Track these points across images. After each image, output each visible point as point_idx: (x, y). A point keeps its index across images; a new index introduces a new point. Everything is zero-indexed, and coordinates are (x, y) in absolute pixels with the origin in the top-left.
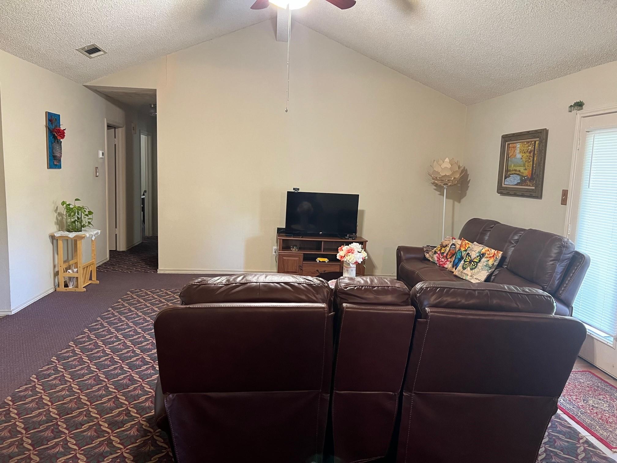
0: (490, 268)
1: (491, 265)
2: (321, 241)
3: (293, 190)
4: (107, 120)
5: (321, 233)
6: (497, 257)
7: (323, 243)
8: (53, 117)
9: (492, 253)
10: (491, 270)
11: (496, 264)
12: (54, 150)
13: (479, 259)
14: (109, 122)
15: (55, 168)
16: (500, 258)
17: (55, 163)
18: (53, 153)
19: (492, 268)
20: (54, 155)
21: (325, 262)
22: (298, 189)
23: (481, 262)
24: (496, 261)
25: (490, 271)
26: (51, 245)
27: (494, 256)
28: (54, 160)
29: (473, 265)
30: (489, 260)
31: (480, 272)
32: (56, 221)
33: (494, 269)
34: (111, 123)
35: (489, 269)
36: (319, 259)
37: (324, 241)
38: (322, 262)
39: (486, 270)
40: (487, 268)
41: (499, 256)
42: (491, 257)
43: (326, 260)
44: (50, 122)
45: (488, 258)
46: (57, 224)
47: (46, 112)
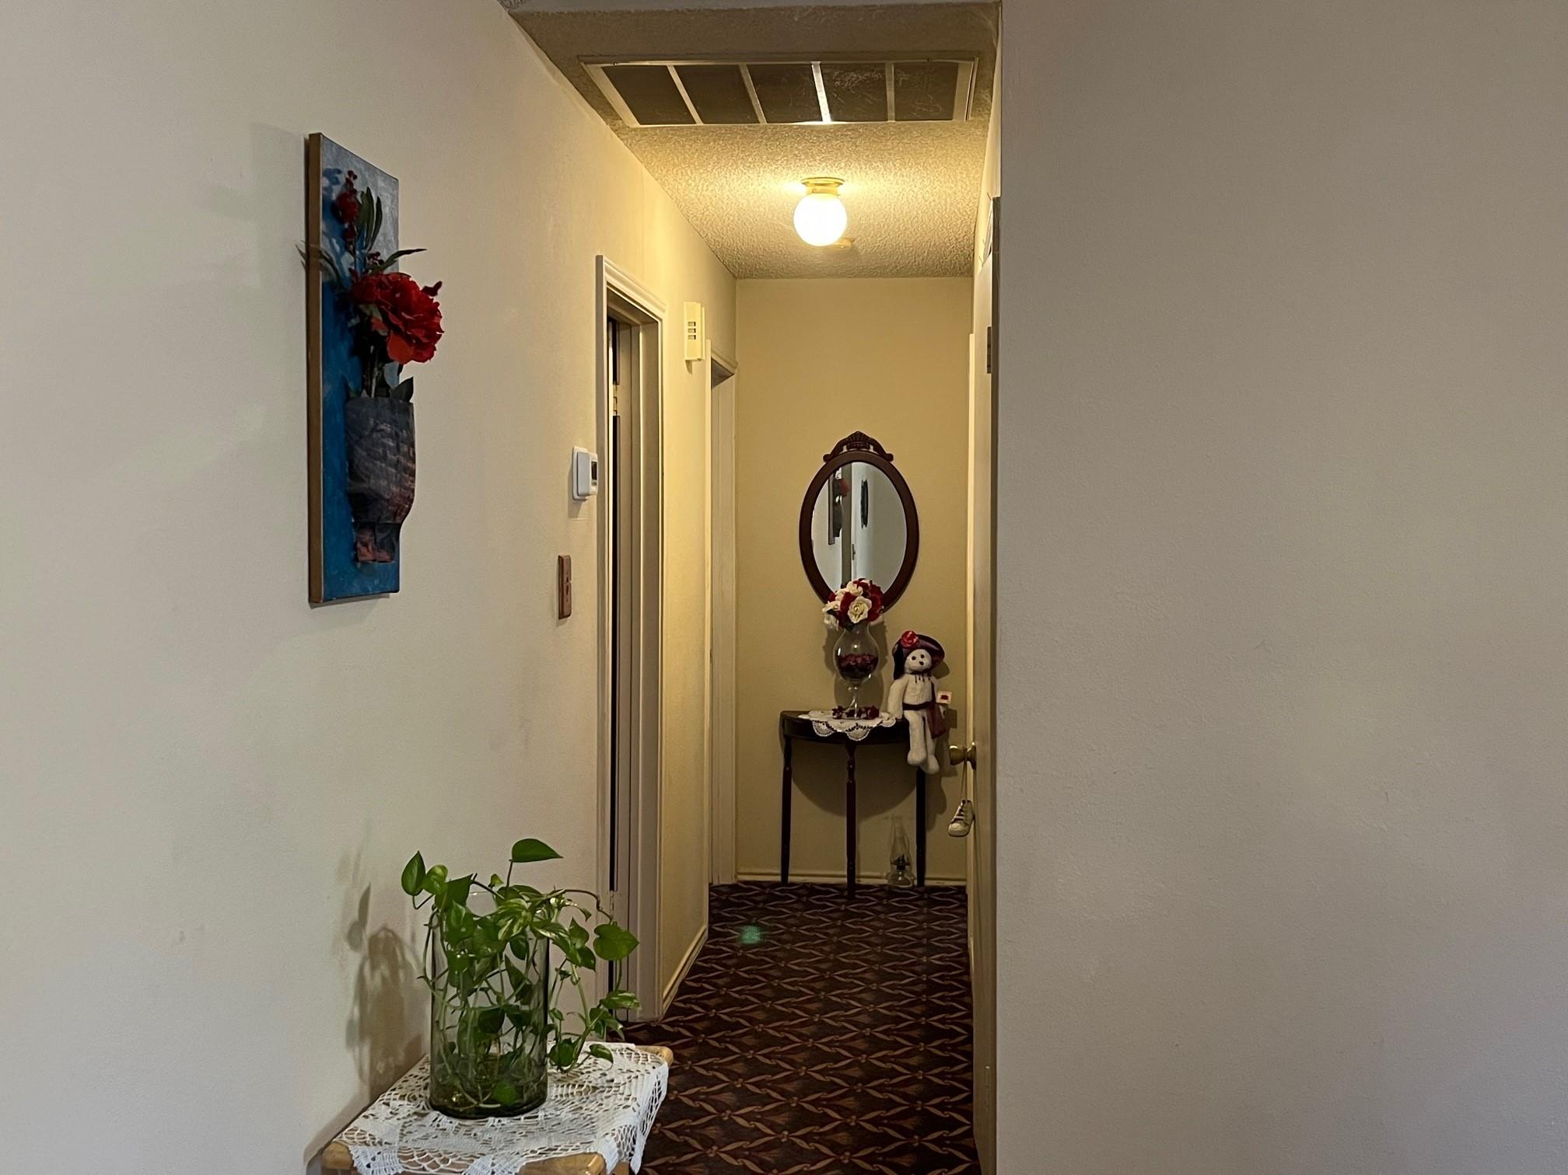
12: (361, 452)
15: (364, 593)
18: (354, 474)
28: (360, 526)
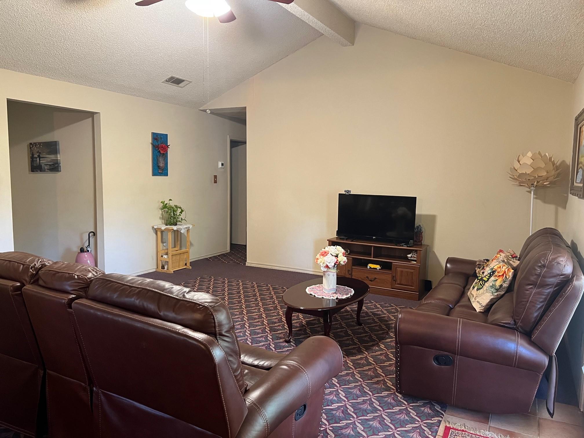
0: (496, 289)
1: (498, 287)
2: (371, 246)
3: (345, 192)
4: (229, 137)
5: (375, 237)
6: (507, 277)
7: (373, 248)
8: (158, 136)
9: (502, 271)
10: (498, 293)
11: (505, 285)
12: (158, 162)
13: (488, 277)
14: (232, 138)
15: (161, 175)
16: (510, 278)
17: (159, 172)
19: (500, 290)
20: (158, 165)
21: (376, 269)
22: (350, 191)
23: (489, 281)
24: (506, 281)
25: (496, 294)
26: (155, 235)
27: (503, 275)
28: (159, 169)
29: (480, 284)
30: (497, 280)
31: (484, 293)
32: (161, 216)
33: (503, 292)
34: (234, 139)
35: (495, 291)
36: (370, 265)
37: (374, 246)
38: (373, 268)
39: (491, 292)
40: (492, 290)
41: (509, 276)
42: (500, 276)
43: (378, 267)
44: (156, 141)
45: (497, 277)
46: (162, 219)
47: (152, 133)
